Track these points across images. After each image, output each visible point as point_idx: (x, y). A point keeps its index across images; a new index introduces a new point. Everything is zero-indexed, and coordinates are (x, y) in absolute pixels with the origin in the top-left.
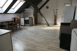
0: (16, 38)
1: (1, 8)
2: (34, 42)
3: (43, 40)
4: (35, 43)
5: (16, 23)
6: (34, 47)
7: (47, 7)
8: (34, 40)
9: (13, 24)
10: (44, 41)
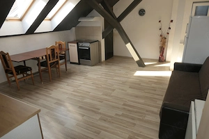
0: (56, 101)
1: (19, 22)
2: (98, 117)
3: (120, 113)
4: (101, 119)
5: (56, 60)
6: (95, 132)
7: (142, 12)
8: (99, 109)
9: (49, 62)
10: (123, 115)
